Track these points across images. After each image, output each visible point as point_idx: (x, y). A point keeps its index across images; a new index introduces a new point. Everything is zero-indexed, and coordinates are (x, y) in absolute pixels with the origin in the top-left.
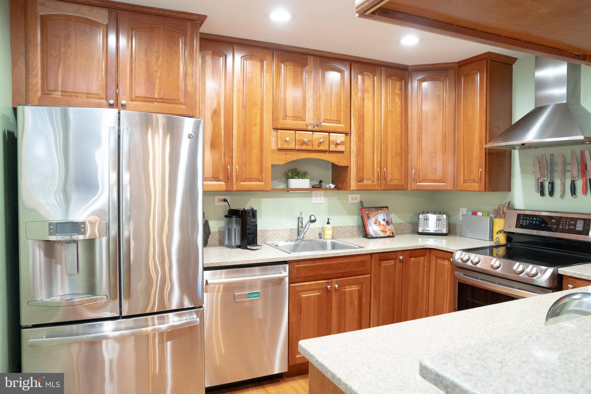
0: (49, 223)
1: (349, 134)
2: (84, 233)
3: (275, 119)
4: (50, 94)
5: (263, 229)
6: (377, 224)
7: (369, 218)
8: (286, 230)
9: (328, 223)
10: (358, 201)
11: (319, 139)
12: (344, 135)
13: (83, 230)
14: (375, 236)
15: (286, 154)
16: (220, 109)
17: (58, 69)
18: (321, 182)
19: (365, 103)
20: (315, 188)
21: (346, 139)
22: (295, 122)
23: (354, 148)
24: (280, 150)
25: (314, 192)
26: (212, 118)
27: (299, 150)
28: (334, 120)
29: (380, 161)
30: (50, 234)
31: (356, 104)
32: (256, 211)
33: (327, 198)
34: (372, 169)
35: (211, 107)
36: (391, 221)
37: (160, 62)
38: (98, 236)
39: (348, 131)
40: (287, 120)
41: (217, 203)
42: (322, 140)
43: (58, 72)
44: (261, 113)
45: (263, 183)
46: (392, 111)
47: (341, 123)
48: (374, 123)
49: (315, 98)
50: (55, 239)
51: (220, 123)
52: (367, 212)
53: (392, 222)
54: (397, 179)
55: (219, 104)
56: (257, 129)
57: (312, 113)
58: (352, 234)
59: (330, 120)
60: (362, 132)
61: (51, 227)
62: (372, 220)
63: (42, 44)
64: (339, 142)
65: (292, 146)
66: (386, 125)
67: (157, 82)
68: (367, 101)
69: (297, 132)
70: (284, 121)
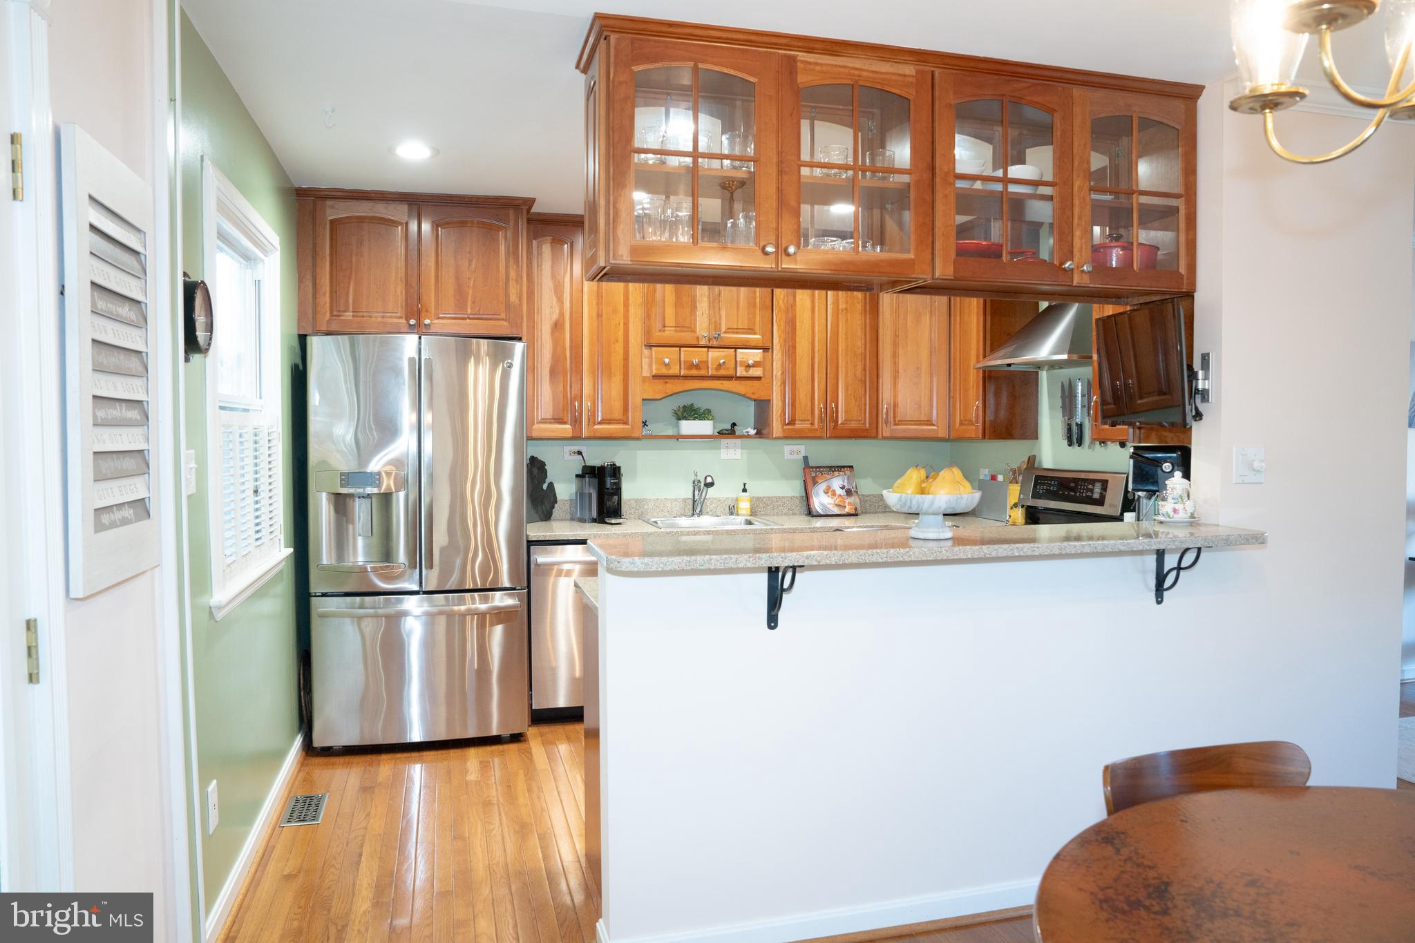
0: (341, 473)
1: (770, 350)
2: (379, 486)
3: (648, 332)
4: (340, 316)
5: (639, 498)
6: (830, 494)
7: (815, 483)
8: (676, 500)
9: (744, 490)
10: (800, 457)
11: (718, 358)
12: (761, 351)
13: (377, 482)
14: (822, 513)
15: (666, 382)
16: (564, 320)
17: (349, 283)
18: (734, 425)
19: (797, 299)
20: (723, 434)
21: (764, 358)
22: (679, 334)
23: (777, 372)
24: (655, 377)
25: (724, 441)
26: (553, 333)
27: (686, 377)
28: (743, 329)
29: (825, 392)
30: (342, 486)
31: (781, 302)
32: (619, 468)
33: (745, 451)
34: (809, 403)
35: (551, 319)
36: (855, 490)
37: (473, 267)
38: (394, 490)
39: (768, 345)
40: (666, 332)
41: (567, 457)
42: (723, 361)
43: (349, 287)
44: (625, 324)
45: (628, 427)
46: (846, 309)
47: (755, 334)
48: (813, 331)
49: (711, 296)
50: (346, 492)
51: (564, 340)
52: (813, 474)
53: (857, 492)
54: (856, 421)
55: (562, 314)
56: (619, 348)
57: (707, 320)
58: (790, 509)
59: (737, 329)
60: (792, 346)
61: (343, 477)
62: (822, 487)
63: (331, 255)
64: (751, 362)
65: (674, 370)
66: (836, 333)
67: (470, 292)
68: (800, 297)
69: (682, 349)
70: (661, 333)
